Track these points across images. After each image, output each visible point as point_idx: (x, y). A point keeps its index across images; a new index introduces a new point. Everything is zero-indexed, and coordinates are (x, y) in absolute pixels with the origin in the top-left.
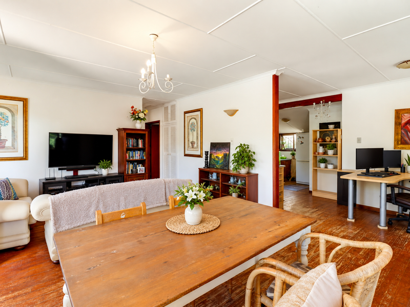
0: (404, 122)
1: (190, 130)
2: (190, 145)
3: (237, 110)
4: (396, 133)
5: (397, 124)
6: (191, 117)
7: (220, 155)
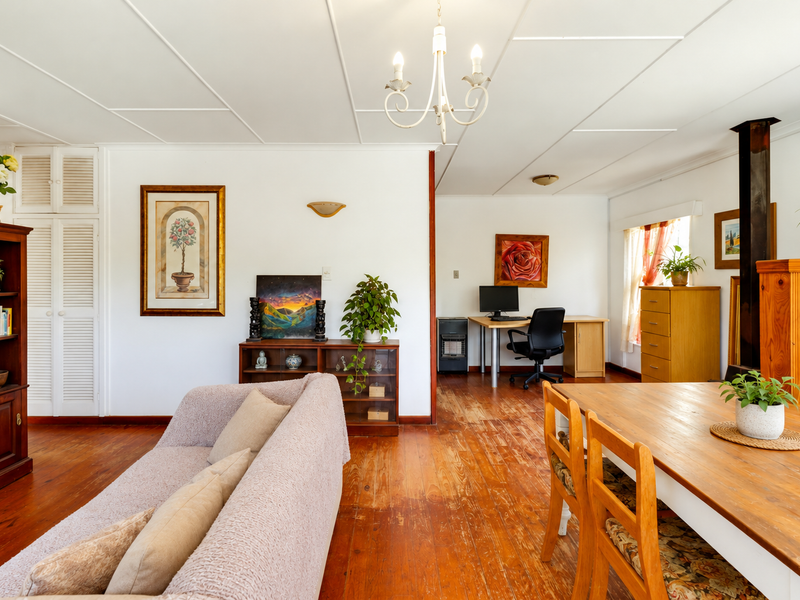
0: (504, 250)
1: (168, 240)
2: (171, 283)
3: (343, 206)
4: (497, 266)
5: (498, 252)
6: (173, 205)
7: (294, 306)
